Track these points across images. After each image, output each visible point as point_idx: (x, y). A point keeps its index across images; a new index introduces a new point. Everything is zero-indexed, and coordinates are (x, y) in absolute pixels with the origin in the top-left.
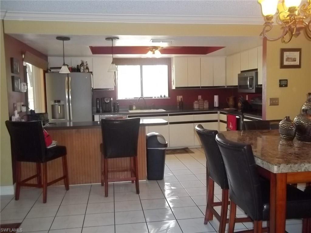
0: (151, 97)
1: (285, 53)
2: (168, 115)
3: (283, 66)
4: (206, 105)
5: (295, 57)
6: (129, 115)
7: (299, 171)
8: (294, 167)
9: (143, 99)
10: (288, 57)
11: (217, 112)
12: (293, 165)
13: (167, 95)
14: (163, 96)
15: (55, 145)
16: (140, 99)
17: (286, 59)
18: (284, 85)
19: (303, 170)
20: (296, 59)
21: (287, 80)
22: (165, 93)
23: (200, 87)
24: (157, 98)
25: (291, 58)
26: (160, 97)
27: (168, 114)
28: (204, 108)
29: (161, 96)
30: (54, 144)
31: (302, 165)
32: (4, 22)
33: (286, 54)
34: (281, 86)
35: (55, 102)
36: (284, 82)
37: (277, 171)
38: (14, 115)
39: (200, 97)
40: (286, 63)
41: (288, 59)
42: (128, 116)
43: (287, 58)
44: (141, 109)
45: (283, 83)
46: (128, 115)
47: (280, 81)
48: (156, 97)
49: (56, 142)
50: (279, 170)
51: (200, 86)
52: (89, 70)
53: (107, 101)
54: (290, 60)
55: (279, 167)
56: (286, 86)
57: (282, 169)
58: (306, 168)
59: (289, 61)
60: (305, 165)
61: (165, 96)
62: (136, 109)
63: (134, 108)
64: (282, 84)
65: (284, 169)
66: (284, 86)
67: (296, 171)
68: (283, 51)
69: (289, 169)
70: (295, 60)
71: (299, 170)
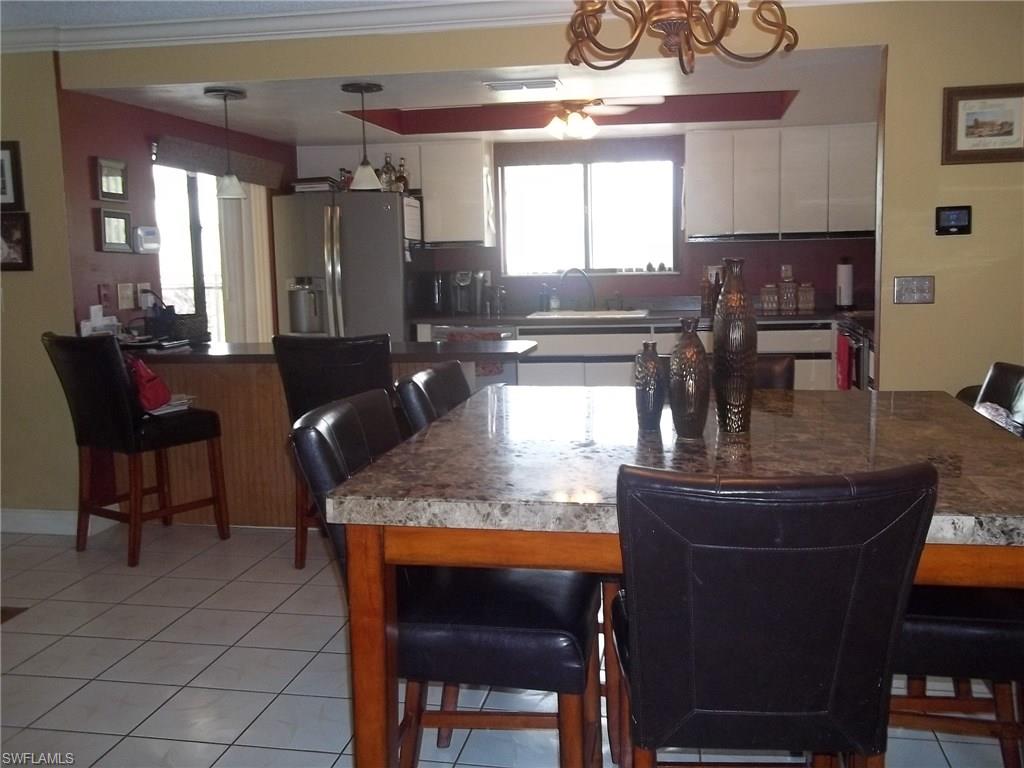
0: (614, 270)
1: (961, 104)
2: (652, 330)
3: (951, 155)
4: (807, 301)
5: (1009, 120)
6: (521, 327)
7: (411, 524)
8: (392, 509)
9: (580, 275)
10: (976, 121)
11: (830, 324)
12: (388, 501)
13: (669, 264)
14: (656, 266)
15: (185, 408)
16: (569, 275)
17: (969, 127)
18: (956, 227)
19: (424, 522)
20: (1011, 124)
21: (968, 209)
22: (663, 256)
23: (778, 234)
24: (635, 273)
25: (992, 124)
26: (645, 269)
27: (652, 326)
28: (797, 309)
29: (650, 267)
30: (178, 404)
31: (421, 503)
32: (62, 62)
33: (966, 109)
34: (942, 230)
35: (300, 281)
36: (953, 215)
37: (335, 518)
38: (87, 317)
39: (786, 270)
40: (964, 143)
41: (975, 128)
42: (520, 330)
43: (971, 123)
44: (578, 309)
45: (952, 219)
46: (518, 328)
47: (939, 210)
48: (631, 270)
49: (189, 400)
50: (341, 514)
51: (776, 231)
52: (406, 185)
53: (463, 280)
54: (986, 131)
55: (342, 503)
56: (965, 230)
57: (352, 510)
58: (435, 515)
59: (980, 136)
60: (429, 505)
61: (662, 267)
62: (561, 309)
63: (554, 304)
64: (944, 224)
65: (358, 513)
66: (954, 230)
67: (400, 521)
68: (953, 97)
69: (375, 515)
70: (1006, 129)
71: (411, 520)
